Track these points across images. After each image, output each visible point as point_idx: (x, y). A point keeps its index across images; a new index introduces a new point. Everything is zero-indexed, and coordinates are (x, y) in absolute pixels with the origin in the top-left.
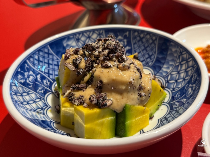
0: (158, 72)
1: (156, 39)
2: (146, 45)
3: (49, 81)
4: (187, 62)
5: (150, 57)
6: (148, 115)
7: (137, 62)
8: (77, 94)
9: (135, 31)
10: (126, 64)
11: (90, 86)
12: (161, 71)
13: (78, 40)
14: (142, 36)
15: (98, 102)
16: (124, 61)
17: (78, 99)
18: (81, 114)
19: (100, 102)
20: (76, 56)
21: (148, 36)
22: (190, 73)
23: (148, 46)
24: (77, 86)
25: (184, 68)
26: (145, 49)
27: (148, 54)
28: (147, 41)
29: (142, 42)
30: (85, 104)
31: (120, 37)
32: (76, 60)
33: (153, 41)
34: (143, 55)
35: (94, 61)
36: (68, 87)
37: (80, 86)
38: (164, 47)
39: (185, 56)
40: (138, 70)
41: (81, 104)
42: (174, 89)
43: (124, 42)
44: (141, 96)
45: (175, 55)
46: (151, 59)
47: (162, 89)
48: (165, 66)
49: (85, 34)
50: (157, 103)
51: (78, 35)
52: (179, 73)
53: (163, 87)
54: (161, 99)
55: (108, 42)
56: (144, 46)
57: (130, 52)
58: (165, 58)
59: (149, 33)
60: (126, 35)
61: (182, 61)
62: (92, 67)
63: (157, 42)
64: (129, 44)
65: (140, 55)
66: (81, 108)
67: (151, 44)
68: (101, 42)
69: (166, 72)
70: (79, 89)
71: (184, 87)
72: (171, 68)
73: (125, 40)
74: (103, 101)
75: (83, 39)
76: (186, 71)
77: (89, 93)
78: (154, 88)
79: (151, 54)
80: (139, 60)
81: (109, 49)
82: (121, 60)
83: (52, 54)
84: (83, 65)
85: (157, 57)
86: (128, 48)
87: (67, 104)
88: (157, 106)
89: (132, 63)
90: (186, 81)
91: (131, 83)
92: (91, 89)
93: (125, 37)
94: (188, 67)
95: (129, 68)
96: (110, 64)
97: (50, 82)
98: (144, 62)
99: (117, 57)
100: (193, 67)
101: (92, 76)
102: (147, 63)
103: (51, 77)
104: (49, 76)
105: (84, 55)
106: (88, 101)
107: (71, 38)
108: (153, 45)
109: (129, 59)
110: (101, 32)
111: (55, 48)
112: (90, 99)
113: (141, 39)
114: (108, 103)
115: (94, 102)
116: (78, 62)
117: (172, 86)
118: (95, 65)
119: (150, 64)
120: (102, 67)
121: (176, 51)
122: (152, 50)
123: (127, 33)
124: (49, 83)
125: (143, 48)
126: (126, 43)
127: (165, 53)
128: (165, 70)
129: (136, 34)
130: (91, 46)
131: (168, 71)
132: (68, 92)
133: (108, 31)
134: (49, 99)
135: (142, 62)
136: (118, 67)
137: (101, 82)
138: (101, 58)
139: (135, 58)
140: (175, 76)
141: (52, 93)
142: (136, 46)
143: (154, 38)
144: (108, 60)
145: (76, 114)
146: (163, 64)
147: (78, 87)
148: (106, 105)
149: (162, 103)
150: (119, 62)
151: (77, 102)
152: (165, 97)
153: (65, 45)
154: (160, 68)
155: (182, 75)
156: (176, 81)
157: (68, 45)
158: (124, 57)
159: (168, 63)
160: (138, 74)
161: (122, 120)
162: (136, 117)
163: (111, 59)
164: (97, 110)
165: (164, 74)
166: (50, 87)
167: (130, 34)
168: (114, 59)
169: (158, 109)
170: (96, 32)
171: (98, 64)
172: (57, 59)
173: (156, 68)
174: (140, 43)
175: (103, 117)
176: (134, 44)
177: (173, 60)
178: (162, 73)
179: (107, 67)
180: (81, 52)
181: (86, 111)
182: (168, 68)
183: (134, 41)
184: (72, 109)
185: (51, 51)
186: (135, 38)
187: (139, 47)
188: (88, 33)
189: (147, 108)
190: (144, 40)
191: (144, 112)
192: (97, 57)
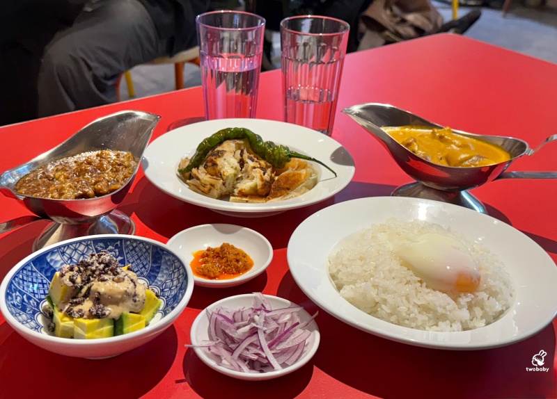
0: (153, 282)
1: (149, 248)
2: (140, 254)
3: (35, 301)
4: (179, 270)
5: (144, 266)
6: (143, 322)
7: (131, 274)
8: (76, 309)
9: (127, 240)
10: (121, 276)
11: (88, 299)
12: (156, 281)
13: (63, 253)
14: (135, 245)
15: (97, 313)
16: (118, 273)
17: (77, 312)
18: (82, 326)
19: (99, 312)
20: (72, 273)
21: (141, 245)
22: (181, 281)
23: (142, 255)
24: (75, 300)
25: (176, 276)
26: (139, 258)
27: (143, 264)
28: (141, 250)
29: (136, 252)
30: (85, 316)
31: (110, 247)
32: (73, 276)
33: (147, 250)
34: (137, 265)
35: (90, 275)
36: (65, 303)
37: (77, 300)
38: (157, 256)
39: (176, 264)
40: (132, 280)
41: (81, 316)
42: (168, 297)
43: (115, 252)
44: (135, 301)
45: (169, 263)
46: (145, 268)
47: (156, 298)
48: (160, 275)
49: (70, 246)
50: (152, 311)
51: (62, 248)
52: (172, 281)
53: (157, 296)
54: (156, 307)
55: (102, 257)
56: (137, 255)
57: (123, 262)
58: (159, 267)
59: (142, 242)
60: (117, 245)
61: (175, 269)
62: (89, 280)
63: (150, 251)
64: (121, 254)
65: (134, 264)
66: (81, 320)
67: (145, 253)
68: (94, 257)
69: (160, 281)
70: (77, 304)
71: (176, 294)
72: (165, 277)
73: (117, 250)
74: (101, 312)
75: (69, 251)
76: (178, 279)
77: (87, 305)
78: (149, 297)
79: (145, 263)
80: (133, 271)
81: (104, 263)
82: (115, 273)
83: (35, 272)
84: (79, 280)
85: (152, 266)
86: (120, 258)
87: (66, 319)
88: (152, 314)
89: (127, 275)
90: (178, 288)
91: (126, 291)
92: (89, 301)
93: (116, 247)
94: (180, 275)
95: (124, 279)
96: (106, 277)
97: (37, 302)
98: (138, 273)
99: (111, 270)
100: (183, 274)
101: (89, 289)
102: (142, 273)
103: (37, 296)
104: (35, 296)
105: (79, 271)
106: (87, 313)
107: (56, 252)
108: (147, 254)
109: (123, 270)
110: (89, 242)
111: (38, 265)
112: (90, 310)
113: (134, 248)
114: (107, 313)
115: (94, 313)
116: (75, 278)
117: (166, 294)
118: (92, 279)
119: (145, 274)
120: (98, 280)
121: (169, 260)
122: (146, 259)
123: (119, 243)
124: (35, 303)
125: (136, 257)
126: (117, 253)
127: (159, 262)
128: (159, 279)
129: (128, 243)
130: (87, 263)
131: (163, 280)
132: (67, 307)
133: (96, 241)
134: (40, 319)
135: (136, 272)
136: (113, 280)
137: (99, 293)
138: (97, 272)
139: (129, 269)
140: (168, 284)
141: (41, 313)
142: (129, 255)
143: (147, 247)
144: (104, 274)
145: (76, 327)
146: (158, 273)
147: (76, 302)
148: (105, 314)
149: (157, 310)
150: (114, 275)
151: (77, 315)
152: (160, 305)
153: (49, 260)
154: (156, 277)
155: (175, 283)
156: (170, 289)
157: (52, 260)
158: (119, 270)
159: (163, 271)
160: (132, 285)
161: (120, 327)
162: (133, 324)
163: (106, 273)
164: (96, 320)
165: (159, 283)
166: (38, 307)
167: (121, 244)
168: (109, 272)
169: (153, 317)
170: (83, 243)
171: (95, 278)
172: (41, 277)
173: (151, 277)
174: (133, 252)
175: (102, 326)
176: (127, 254)
177: (167, 269)
178: (157, 283)
179: (103, 280)
180: (76, 268)
181: (87, 322)
182: (163, 277)
183: (127, 251)
184: (72, 322)
185: (34, 269)
186: (127, 247)
187: (133, 256)
188: (74, 245)
189: (142, 316)
190: (137, 249)
191: (140, 319)
192: (93, 272)
